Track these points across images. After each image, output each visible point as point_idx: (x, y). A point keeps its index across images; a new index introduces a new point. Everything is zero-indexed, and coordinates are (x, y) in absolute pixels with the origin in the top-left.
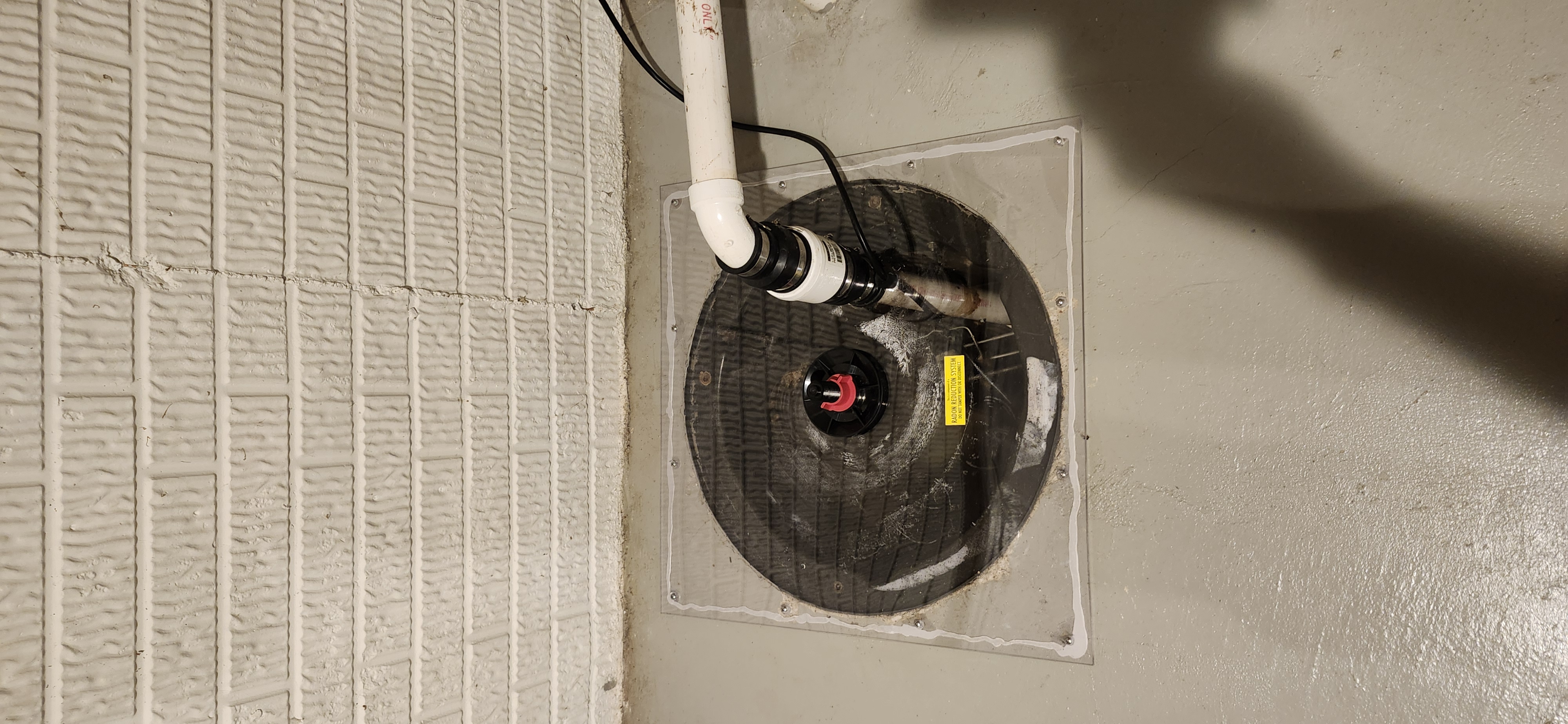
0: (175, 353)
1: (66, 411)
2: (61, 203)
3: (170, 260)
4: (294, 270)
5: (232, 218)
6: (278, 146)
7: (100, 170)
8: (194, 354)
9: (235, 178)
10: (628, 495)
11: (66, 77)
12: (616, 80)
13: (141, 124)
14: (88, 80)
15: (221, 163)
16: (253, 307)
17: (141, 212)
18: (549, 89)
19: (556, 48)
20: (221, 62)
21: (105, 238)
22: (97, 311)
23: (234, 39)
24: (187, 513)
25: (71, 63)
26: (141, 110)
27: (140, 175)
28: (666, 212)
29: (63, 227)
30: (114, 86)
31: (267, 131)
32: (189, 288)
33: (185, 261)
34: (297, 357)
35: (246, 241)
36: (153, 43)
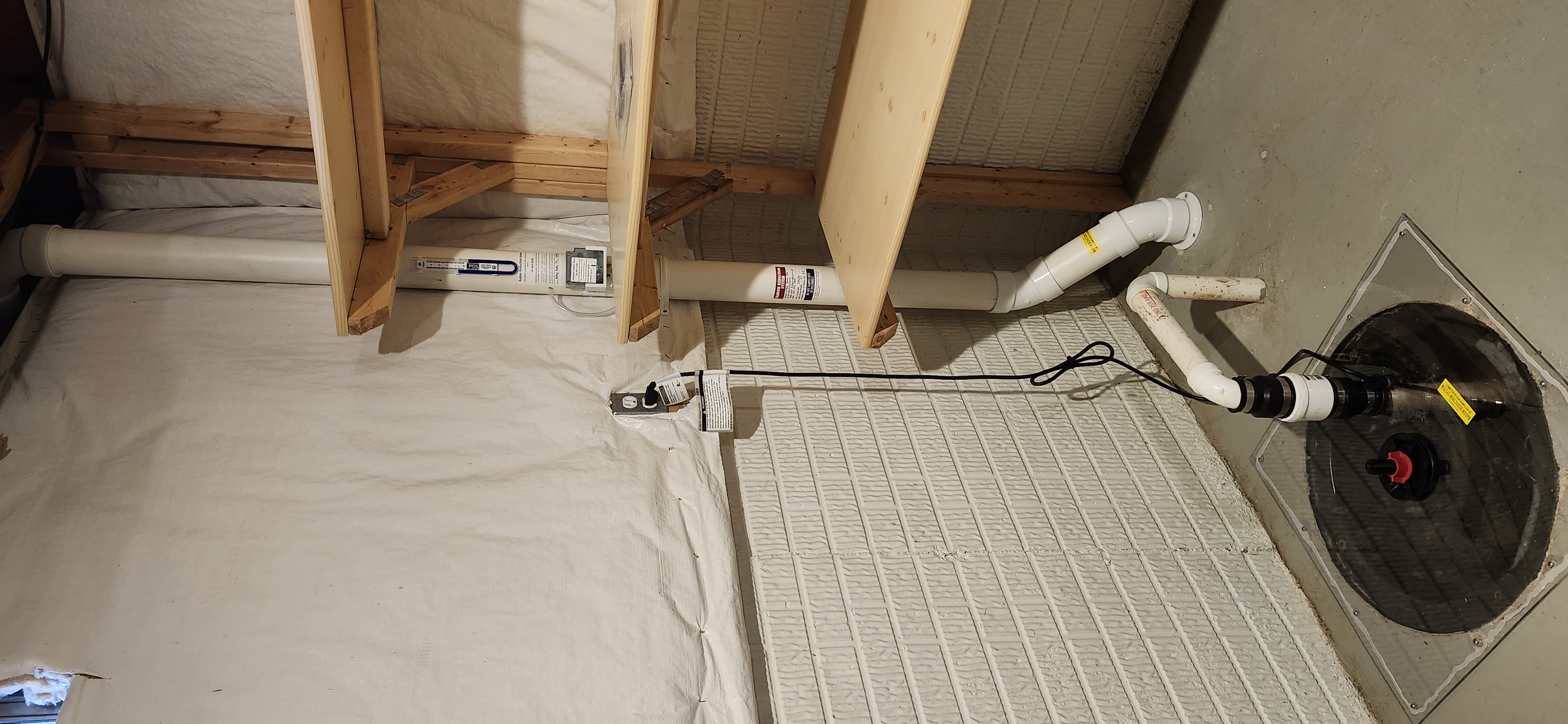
0: (981, 587)
1: (939, 613)
2: (912, 533)
3: (965, 549)
4: (1029, 547)
5: (988, 528)
6: (1000, 496)
7: (924, 519)
8: (991, 587)
9: (983, 512)
10: (1347, 664)
11: (900, 488)
12: (1197, 427)
13: (935, 499)
14: (909, 487)
15: (975, 507)
16: (1013, 565)
17: (946, 533)
18: (1149, 442)
19: (1144, 423)
20: (961, 470)
21: (934, 544)
22: (941, 572)
23: (963, 459)
24: (1013, 660)
25: (900, 483)
26: (933, 494)
27: (941, 518)
28: (1260, 468)
29: (916, 542)
30: (919, 487)
31: (992, 491)
32: (978, 559)
33: (972, 549)
34: (1045, 586)
35: (999, 537)
36: (930, 469)
